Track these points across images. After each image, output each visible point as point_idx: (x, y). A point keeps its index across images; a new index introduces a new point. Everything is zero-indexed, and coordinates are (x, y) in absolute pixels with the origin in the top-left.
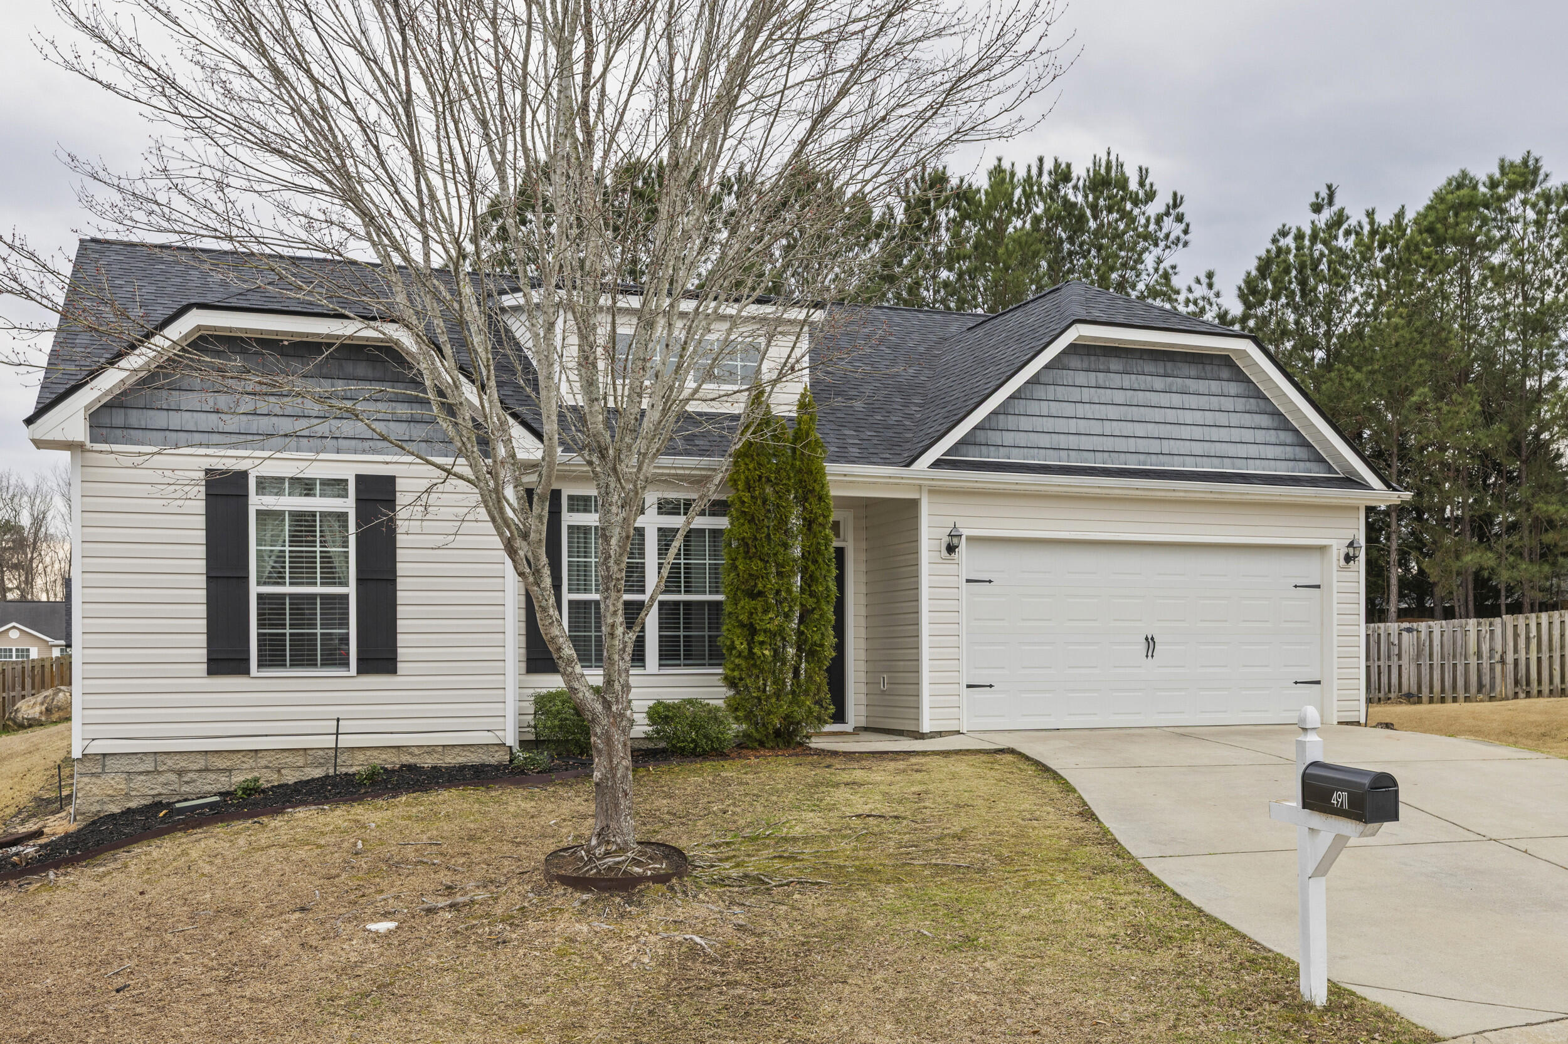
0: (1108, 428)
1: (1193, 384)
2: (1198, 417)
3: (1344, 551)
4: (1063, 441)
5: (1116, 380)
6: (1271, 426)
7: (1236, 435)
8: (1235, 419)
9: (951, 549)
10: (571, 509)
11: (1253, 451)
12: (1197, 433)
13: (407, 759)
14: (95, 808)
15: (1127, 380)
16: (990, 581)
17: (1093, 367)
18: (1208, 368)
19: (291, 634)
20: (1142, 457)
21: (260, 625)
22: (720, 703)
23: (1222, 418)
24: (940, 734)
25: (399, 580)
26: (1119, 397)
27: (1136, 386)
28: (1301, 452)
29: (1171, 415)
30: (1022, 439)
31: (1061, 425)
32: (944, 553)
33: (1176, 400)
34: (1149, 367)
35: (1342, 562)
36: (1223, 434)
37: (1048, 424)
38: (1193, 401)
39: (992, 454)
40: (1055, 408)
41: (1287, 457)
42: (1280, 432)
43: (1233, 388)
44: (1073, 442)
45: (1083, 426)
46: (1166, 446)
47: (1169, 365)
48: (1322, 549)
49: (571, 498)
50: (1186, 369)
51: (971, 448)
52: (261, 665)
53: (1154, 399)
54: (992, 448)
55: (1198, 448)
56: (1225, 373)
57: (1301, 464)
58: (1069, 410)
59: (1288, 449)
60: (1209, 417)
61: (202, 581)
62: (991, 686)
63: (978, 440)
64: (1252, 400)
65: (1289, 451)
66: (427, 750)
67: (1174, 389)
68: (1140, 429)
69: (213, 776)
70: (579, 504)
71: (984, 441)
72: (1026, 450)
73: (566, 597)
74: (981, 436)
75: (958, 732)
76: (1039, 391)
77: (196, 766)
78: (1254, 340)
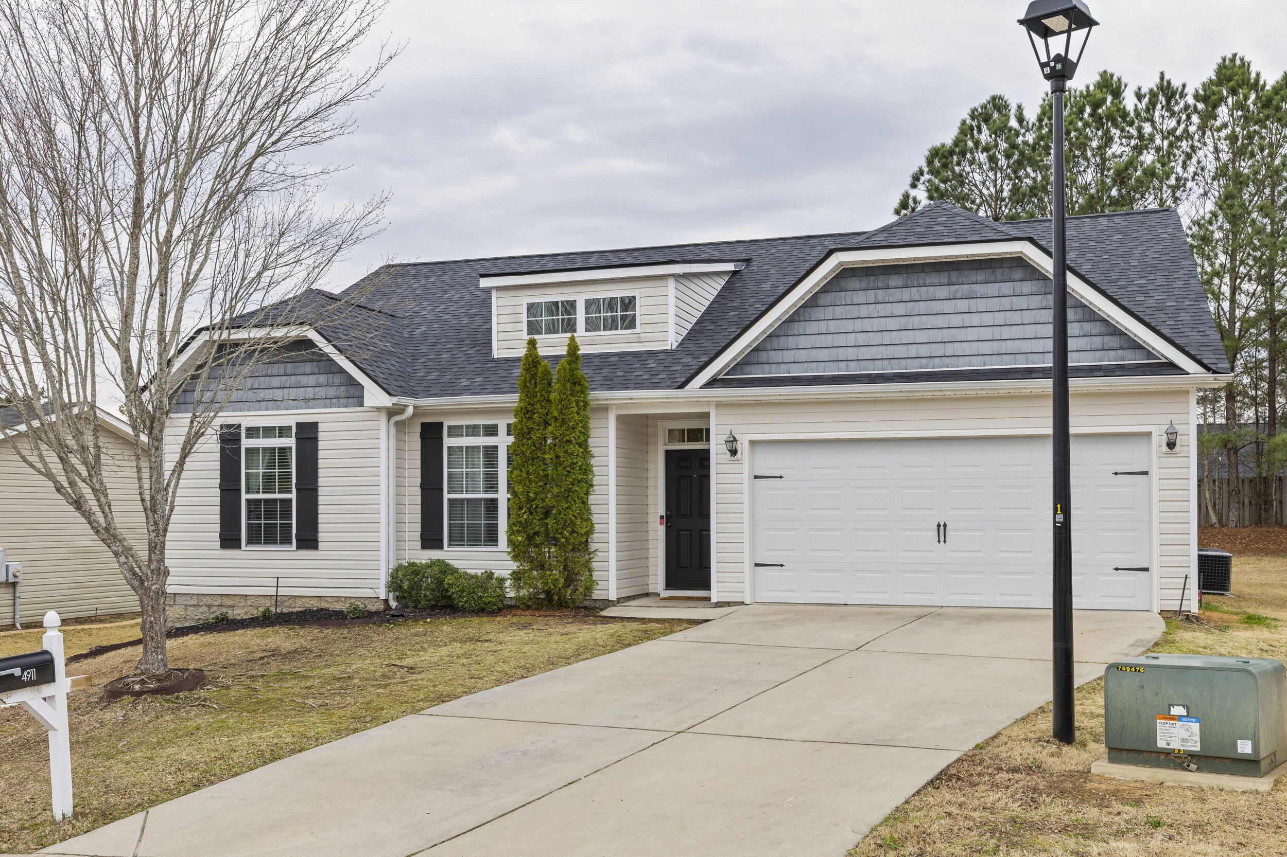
0: (887, 338)
1: (980, 289)
2: (987, 319)
3: (1165, 438)
4: (842, 354)
5: (897, 294)
8: (1029, 316)
9: (734, 452)
10: (449, 436)
12: (986, 333)
13: (324, 605)
15: (907, 294)
16: (781, 477)
17: (872, 285)
18: (999, 272)
19: (265, 524)
20: (924, 361)
21: (249, 518)
23: (1015, 317)
24: (725, 604)
25: (320, 489)
26: (900, 309)
27: (917, 298)
28: (1113, 341)
29: (956, 320)
30: (802, 355)
31: (839, 340)
32: (729, 455)
33: (962, 305)
34: (934, 278)
35: (1165, 448)
36: (1016, 332)
37: (828, 340)
38: (982, 304)
39: (774, 370)
40: (833, 326)
41: (1093, 347)
42: (1084, 324)
43: (1027, 287)
44: (852, 353)
45: (862, 339)
46: (950, 349)
47: (954, 274)
48: (1149, 434)
49: (449, 427)
50: (973, 276)
51: (758, 367)
52: (247, 543)
53: (936, 306)
54: (774, 366)
55: (986, 348)
56: (1018, 274)
58: (848, 325)
59: (1099, 339)
60: (1000, 318)
61: (217, 492)
62: (782, 565)
63: (760, 360)
65: (1097, 342)
66: (337, 599)
67: (959, 295)
68: (922, 336)
70: (455, 431)
71: (765, 360)
72: (806, 364)
73: (446, 496)
74: (763, 356)
75: (742, 603)
76: (819, 313)
77: (217, 603)
78: (1031, 240)
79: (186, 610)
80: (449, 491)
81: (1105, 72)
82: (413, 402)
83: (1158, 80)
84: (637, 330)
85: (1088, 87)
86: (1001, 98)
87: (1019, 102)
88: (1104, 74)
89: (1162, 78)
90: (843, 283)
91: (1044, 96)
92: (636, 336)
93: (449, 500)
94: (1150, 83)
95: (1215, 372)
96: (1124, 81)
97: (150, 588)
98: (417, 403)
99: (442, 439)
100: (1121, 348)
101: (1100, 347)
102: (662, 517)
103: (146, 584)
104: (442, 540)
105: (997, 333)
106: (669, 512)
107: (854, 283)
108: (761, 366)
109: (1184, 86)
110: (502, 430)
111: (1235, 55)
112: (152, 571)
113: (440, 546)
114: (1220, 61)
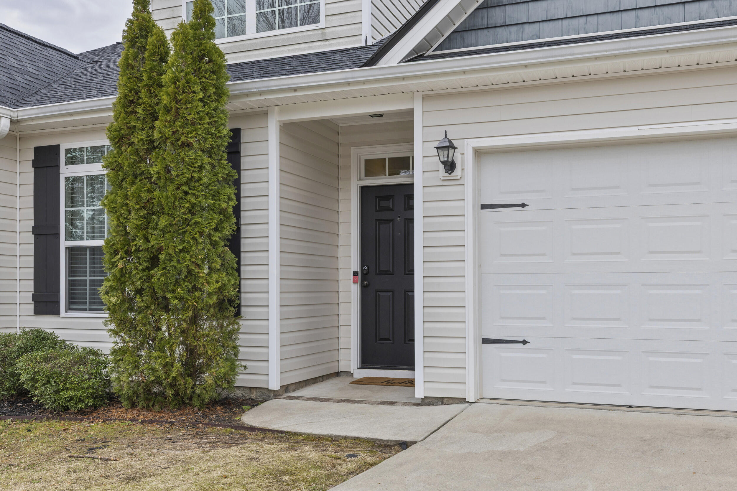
9: (450, 166)
10: (68, 163)
16: (523, 205)
32: (443, 171)
49: (68, 151)
51: (482, 34)
54: (514, 29)
62: (524, 342)
63: (492, 22)
70: (76, 156)
71: (500, 22)
72: (565, 22)
73: (64, 243)
75: (463, 400)
80: (70, 236)
82: (9, 113)
84: (321, 25)
92: (320, 32)
93: (67, 248)
98: (15, 115)
99: (58, 167)
102: (355, 274)
104: (58, 303)
106: (365, 268)
108: (492, 31)
113: (55, 311)
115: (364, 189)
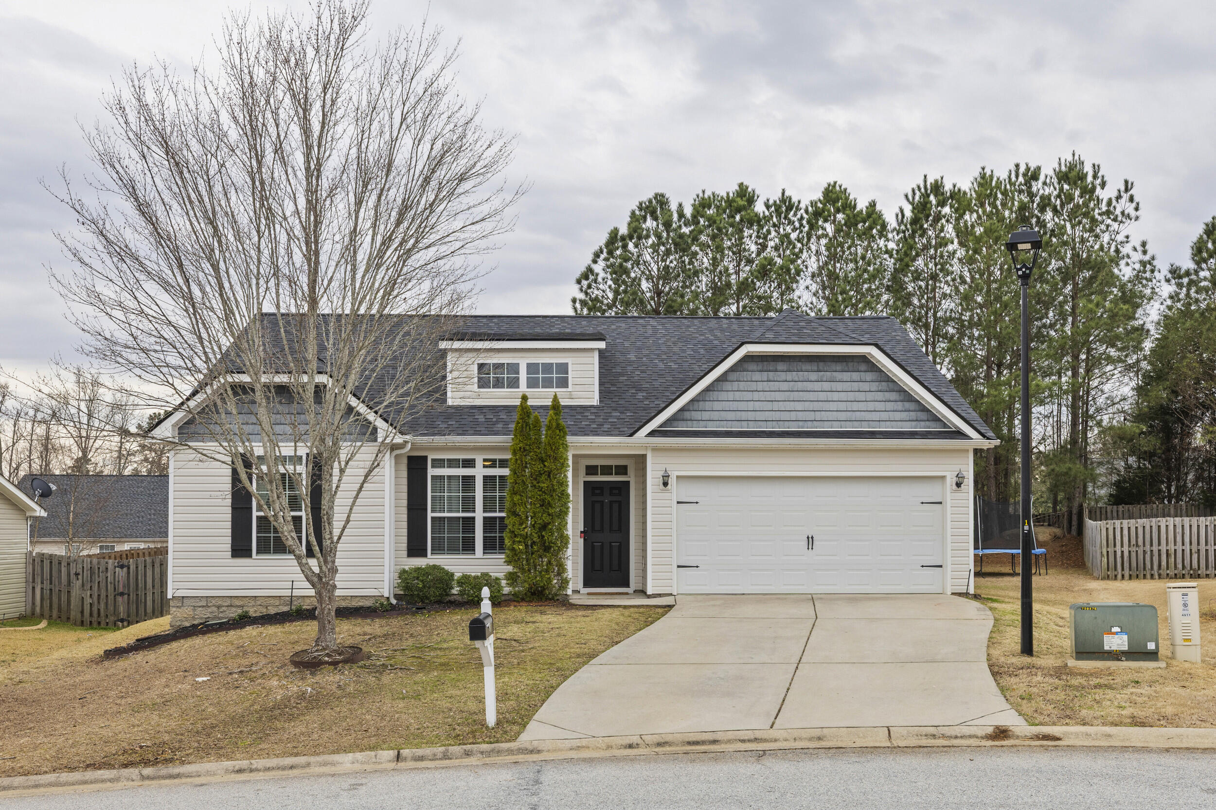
0: (776, 406)
1: (839, 376)
2: (843, 396)
3: (955, 480)
4: (744, 416)
5: (783, 376)
6: (898, 399)
7: (871, 406)
8: (870, 396)
9: (665, 484)
10: (433, 467)
11: (884, 416)
12: (842, 406)
14: (178, 624)
15: (790, 376)
16: (697, 502)
17: (765, 368)
18: (850, 364)
19: (274, 537)
20: (801, 423)
21: (258, 532)
22: (501, 575)
23: (861, 396)
24: (660, 595)
26: (784, 386)
27: (796, 379)
28: (922, 415)
29: (822, 396)
30: (715, 415)
31: (742, 406)
32: (662, 486)
33: (826, 386)
34: (807, 366)
35: (954, 487)
36: (862, 406)
37: (733, 405)
38: (839, 386)
39: (694, 426)
41: (911, 419)
43: (869, 376)
44: (751, 416)
45: (758, 405)
46: (818, 416)
47: (821, 364)
48: (943, 478)
49: (433, 460)
50: (833, 366)
51: (680, 423)
52: (258, 552)
53: (810, 386)
54: (695, 422)
55: (842, 416)
56: (863, 367)
57: (923, 423)
58: (748, 396)
59: (912, 413)
60: (851, 396)
61: (229, 510)
62: (697, 566)
63: (685, 417)
64: (883, 383)
65: (913, 415)
66: (343, 598)
67: (825, 379)
68: (799, 406)
69: (234, 609)
70: (438, 463)
71: (689, 418)
72: (719, 422)
73: (430, 515)
74: (687, 415)
75: (671, 595)
76: (727, 386)
77: (226, 604)
78: (877, 346)
79: (194, 610)
80: (433, 511)
81: (742, 184)
82: (414, 439)
83: (780, 195)
84: (571, 389)
85: (728, 194)
86: (663, 196)
87: (680, 201)
88: (741, 185)
89: (783, 194)
90: (746, 365)
91: (695, 197)
92: (568, 393)
93: (432, 518)
94: (775, 197)
95: (988, 439)
96: (757, 192)
97: (328, 583)
98: (416, 440)
99: (427, 469)
100: (928, 420)
101: (915, 419)
102: (581, 532)
103: (324, 580)
104: (426, 550)
105: (850, 407)
106: (586, 529)
107: (752, 366)
108: (685, 422)
109: (799, 202)
110: (479, 463)
111: (835, 183)
112: (329, 570)
113: (424, 554)
114: (826, 186)
115: (586, 483)
